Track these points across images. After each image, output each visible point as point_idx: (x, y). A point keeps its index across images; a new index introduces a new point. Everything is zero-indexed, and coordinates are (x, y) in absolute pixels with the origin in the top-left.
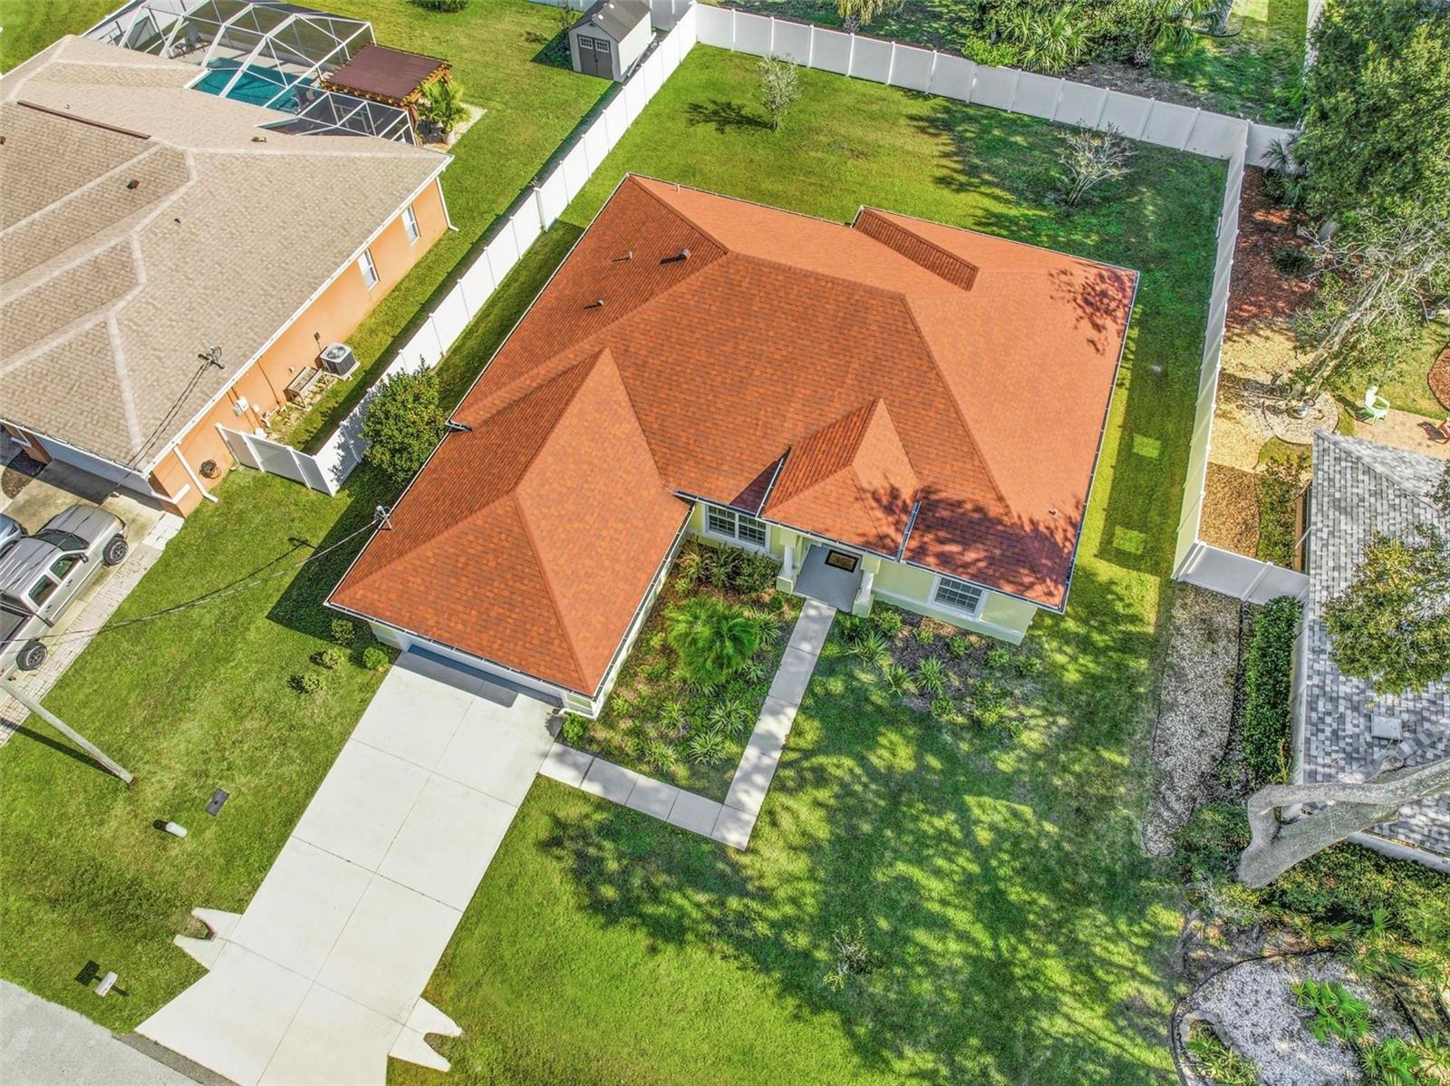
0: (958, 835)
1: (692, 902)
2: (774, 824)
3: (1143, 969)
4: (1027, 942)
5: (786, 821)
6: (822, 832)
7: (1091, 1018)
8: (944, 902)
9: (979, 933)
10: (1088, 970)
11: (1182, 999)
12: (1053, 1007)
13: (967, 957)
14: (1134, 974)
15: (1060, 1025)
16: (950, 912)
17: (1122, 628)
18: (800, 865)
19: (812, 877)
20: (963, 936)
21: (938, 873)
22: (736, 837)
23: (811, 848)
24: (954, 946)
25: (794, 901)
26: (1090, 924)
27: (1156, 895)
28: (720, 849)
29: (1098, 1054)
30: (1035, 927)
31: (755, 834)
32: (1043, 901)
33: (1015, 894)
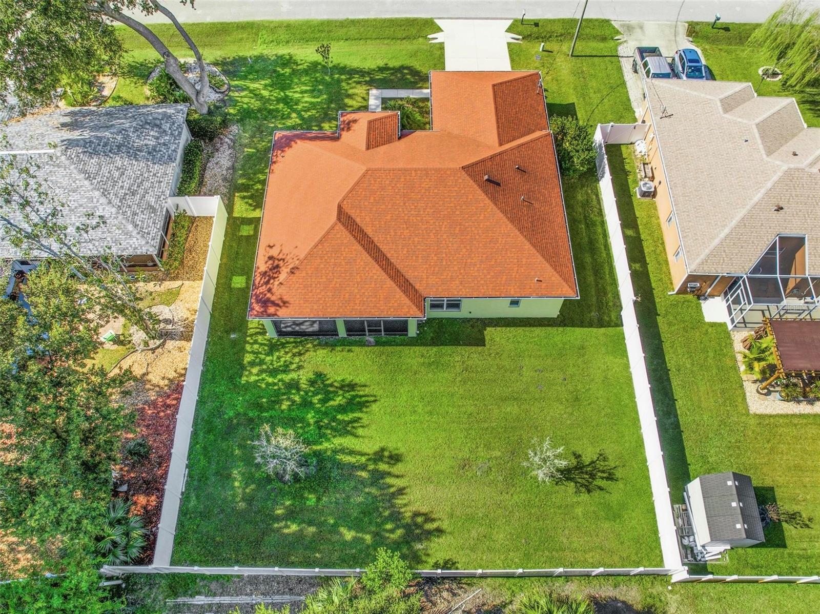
0: (303, 113)
1: (379, 76)
2: (363, 98)
3: (239, 99)
4: (275, 97)
5: (360, 99)
6: (346, 101)
7: (253, 86)
8: (303, 97)
9: (291, 94)
10: (255, 95)
11: (227, 95)
12: (266, 85)
13: (293, 88)
14: (241, 97)
15: (263, 82)
16: (301, 95)
17: (249, 194)
18: (351, 92)
19: (346, 90)
20: (294, 92)
21: (306, 102)
22: (374, 92)
23: (350, 96)
24: (298, 89)
25: (348, 84)
26: (255, 104)
27: (235, 115)
28: (377, 88)
29: (250, 80)
30: (274, 101)
31: (368, 94)
32: (271, 107)
33: (281, 106)
